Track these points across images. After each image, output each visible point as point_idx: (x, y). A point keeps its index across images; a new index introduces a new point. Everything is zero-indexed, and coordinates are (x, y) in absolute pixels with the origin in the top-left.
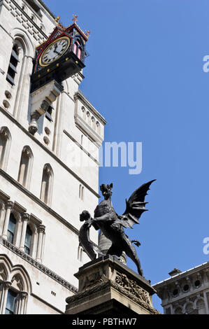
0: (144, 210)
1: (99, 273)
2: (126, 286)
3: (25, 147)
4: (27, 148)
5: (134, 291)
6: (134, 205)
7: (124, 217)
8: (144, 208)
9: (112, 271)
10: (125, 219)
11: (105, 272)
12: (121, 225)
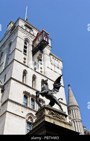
2: (53, 115)
4: (34, 75)
5: (57, 117)
6: (56, 85)
8: (60, 86)
9: (47, 110)
10: (53, 91)
11: (44, 111)
12: (51, 93)
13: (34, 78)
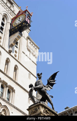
0: (55, 84)
1: (36, 109)
2: (47, 114)
3: (7, 58)
4: (8, 59)
6: (51, 82)
7: (47, 86)
8: (54, 83)
9: (42, 108)
10: (47, 87)
11: (39, 108)
12: (45, 89)
13: (7, 62)
